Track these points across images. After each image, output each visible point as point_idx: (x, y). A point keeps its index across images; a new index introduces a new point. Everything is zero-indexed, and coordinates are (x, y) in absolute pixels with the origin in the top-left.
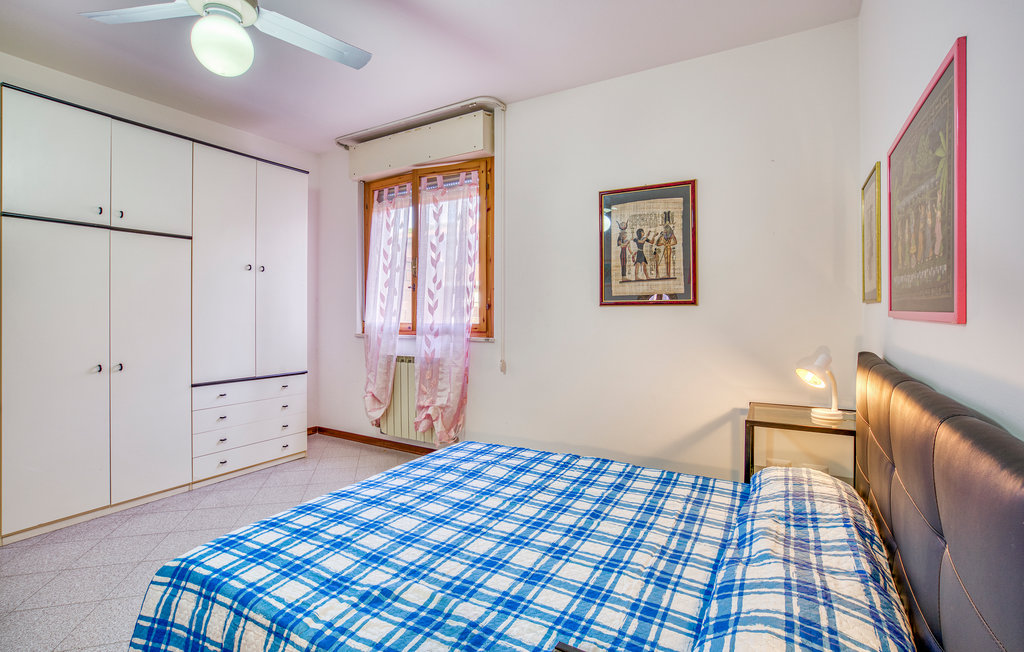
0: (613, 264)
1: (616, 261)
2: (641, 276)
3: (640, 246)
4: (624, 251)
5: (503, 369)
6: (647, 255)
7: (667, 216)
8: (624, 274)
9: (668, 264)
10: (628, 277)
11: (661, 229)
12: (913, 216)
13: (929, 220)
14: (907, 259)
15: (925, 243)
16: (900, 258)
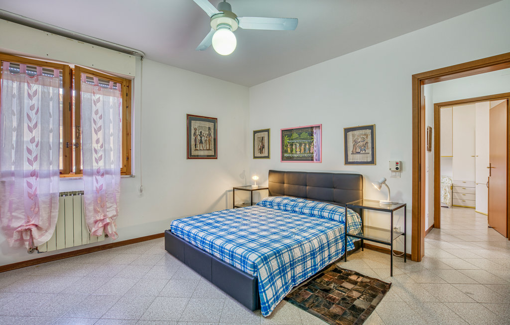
0: (192, 143)
1: (193, 143)
2: (201, 148)
3: (201, 137)
4: (196, 138)
5: (141, 191)
6: (203, 141)
7: (209, 129)
8: (196, 147)
9: (209, 145)
10: (197, 148)
11: (207, 133)
12: (298, 145)
13: (307, 147)
14: (294, 152)
15: (305, 150)
16: (289, 151)
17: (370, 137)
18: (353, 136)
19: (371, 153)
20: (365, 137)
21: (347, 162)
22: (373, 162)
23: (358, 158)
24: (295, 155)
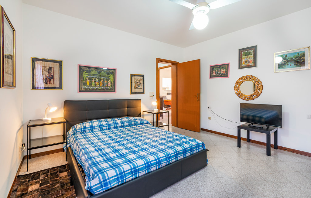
12: (97, 80)
13: (106, 82)
14: (93, 85)
15: (103, 84)
16: (88, 83)
17: (142, 80)
18: (135, 79)
19: (142, 88)
20: (140, 80)
21: (132, 93)
22: (143, 93)
23: (137, 90)
24: (95, 88)
